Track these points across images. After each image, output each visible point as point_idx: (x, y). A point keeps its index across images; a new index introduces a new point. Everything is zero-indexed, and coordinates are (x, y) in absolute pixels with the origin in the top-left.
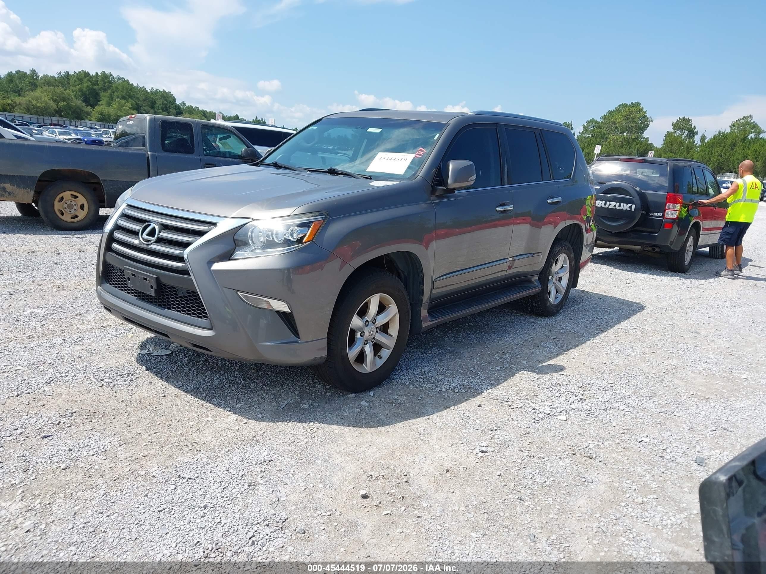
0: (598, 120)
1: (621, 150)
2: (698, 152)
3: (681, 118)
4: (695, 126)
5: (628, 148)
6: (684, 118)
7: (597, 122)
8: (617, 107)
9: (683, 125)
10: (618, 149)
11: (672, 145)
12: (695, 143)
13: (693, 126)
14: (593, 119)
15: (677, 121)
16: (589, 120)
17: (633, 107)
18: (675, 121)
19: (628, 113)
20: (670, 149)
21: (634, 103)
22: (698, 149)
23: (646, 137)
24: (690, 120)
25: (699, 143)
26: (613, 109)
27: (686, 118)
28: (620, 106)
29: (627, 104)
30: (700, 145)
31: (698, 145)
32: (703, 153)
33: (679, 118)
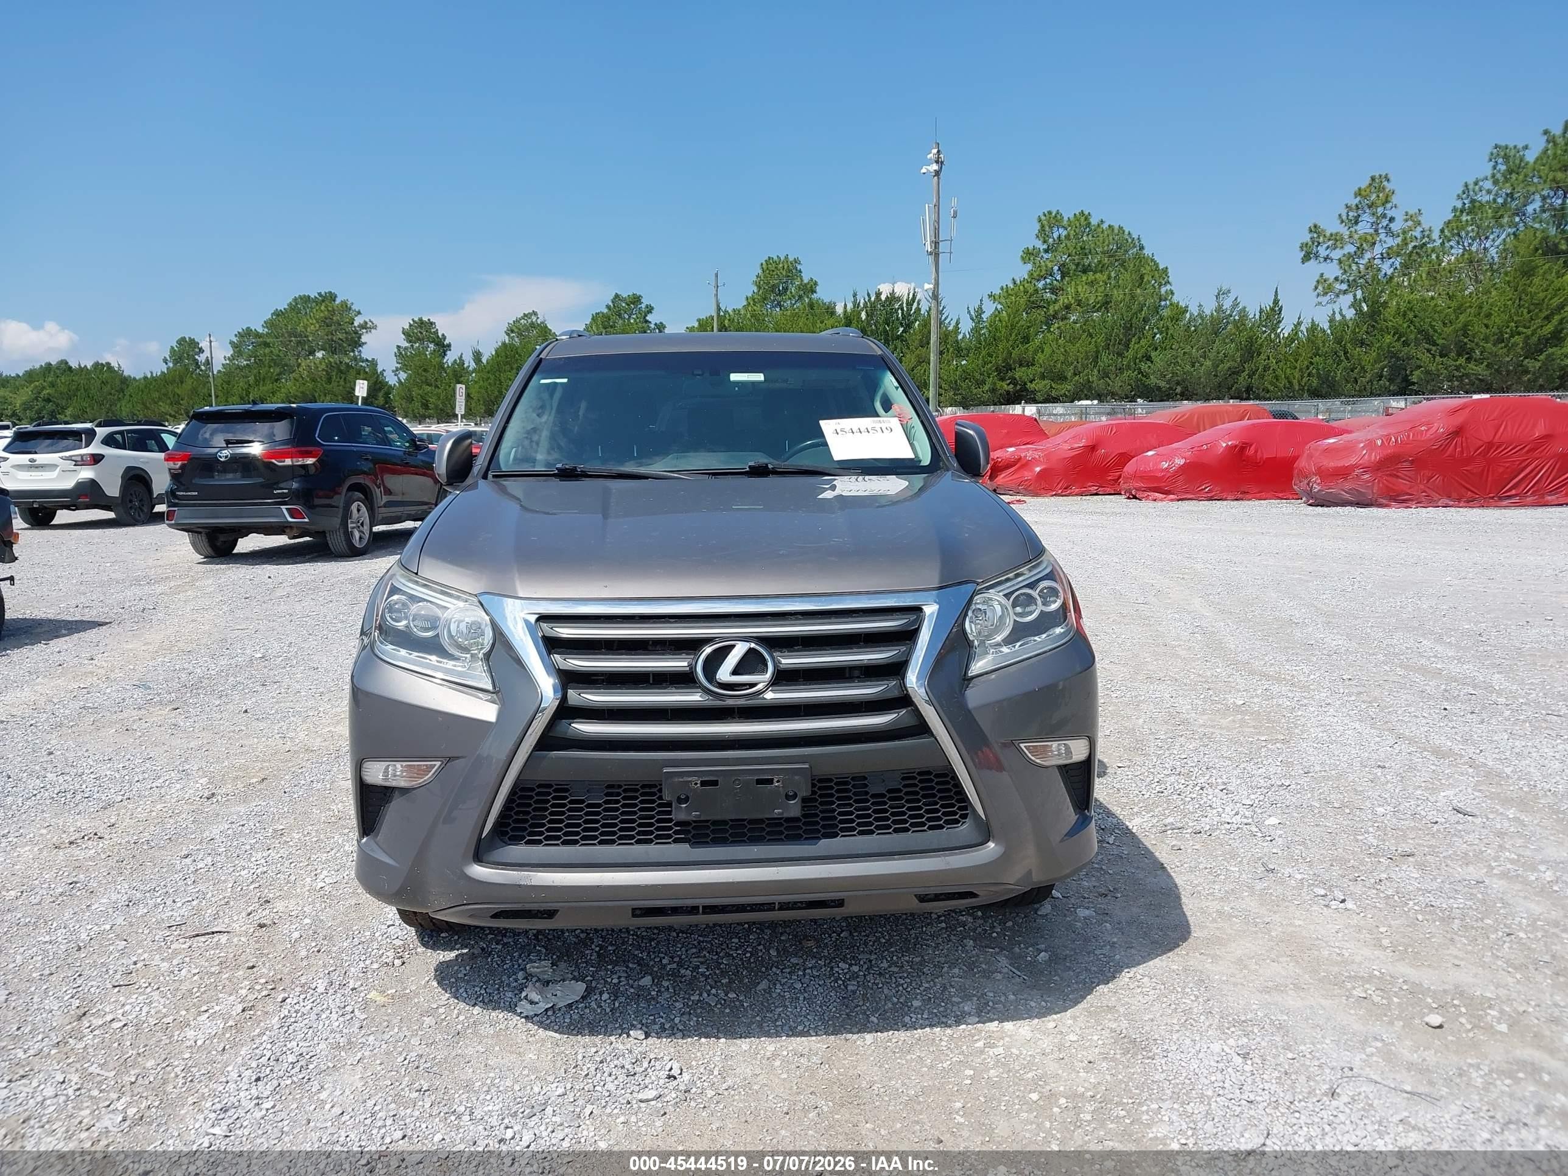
0: (260, 330)
1: (329, 387)
2: (476, 382)
3: (416, 319)
4: (443, 335)
5: (342, 383)
6: (421, 320)
7: (258, 335)
8: (291, 303)
9: (421, 333)
10: (322, 385)
11: (425, 370)
12: (465, 366)
13: (440, 335)
14: (248, 328)
15: (411, 325)
16: (241, 331)
17: (323, 301)
18: (407, 327)
19: (326, 313)
20: (423, 378)
21: (323, 293)
22: (474, 375)
23: (370, 359)
24: (432, 323)
25: (473, 365)
26: (283, 306)
27: (424, 319)
28: (295, 299)
29: (309, 297)
30: (475, 369)
31: (471, 369)
32: (486, 384)
33: (413, 320)
